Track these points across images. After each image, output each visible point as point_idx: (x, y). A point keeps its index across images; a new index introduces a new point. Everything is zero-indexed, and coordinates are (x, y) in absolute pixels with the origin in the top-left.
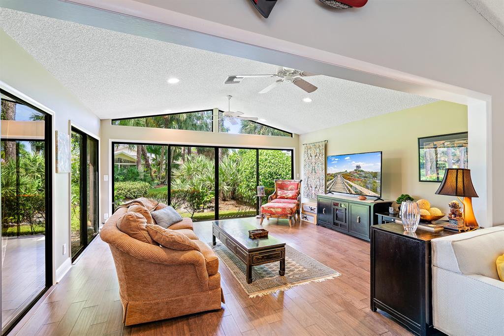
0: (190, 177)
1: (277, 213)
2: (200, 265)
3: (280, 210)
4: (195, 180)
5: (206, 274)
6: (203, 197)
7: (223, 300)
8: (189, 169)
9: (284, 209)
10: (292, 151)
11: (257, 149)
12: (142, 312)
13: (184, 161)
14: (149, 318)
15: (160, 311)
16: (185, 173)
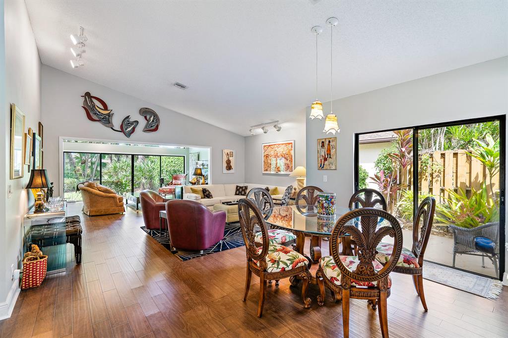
0: (116, 172)
1: (167, 191)
2: (116, 198)
3: (168, 190)
4: (120, 176)
5: (118, 201)
6: (125, 187)
7: (125, 211)
8: (115, 168)
9: (170, 189)
10: (184, 157)
11: (160, 156)
12: (95, 212)
13: (111, 160)
14: (98, 214)
15: (102, 211)
16: (112, 170)
